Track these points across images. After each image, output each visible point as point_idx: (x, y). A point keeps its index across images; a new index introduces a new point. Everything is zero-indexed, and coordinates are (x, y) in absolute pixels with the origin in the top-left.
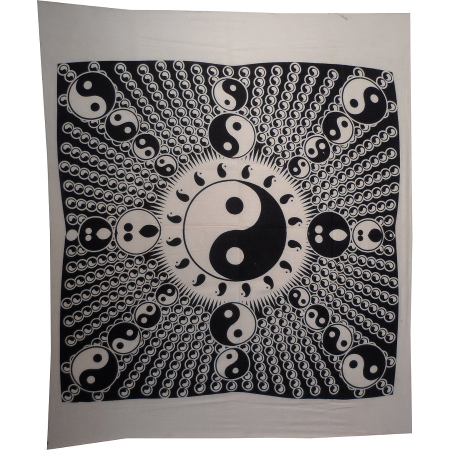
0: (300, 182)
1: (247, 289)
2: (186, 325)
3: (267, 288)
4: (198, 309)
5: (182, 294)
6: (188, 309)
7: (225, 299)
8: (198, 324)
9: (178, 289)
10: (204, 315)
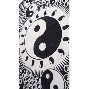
0: (57, 4)
1: (52, 60)
2: (33, 87)
3: (61, 55)
4: (35, 77)
5: (28, 72)
6: (32, 78)
7: (44, 69)
8: (36, 85)
9: (27, 70)
10: (38, 80)
